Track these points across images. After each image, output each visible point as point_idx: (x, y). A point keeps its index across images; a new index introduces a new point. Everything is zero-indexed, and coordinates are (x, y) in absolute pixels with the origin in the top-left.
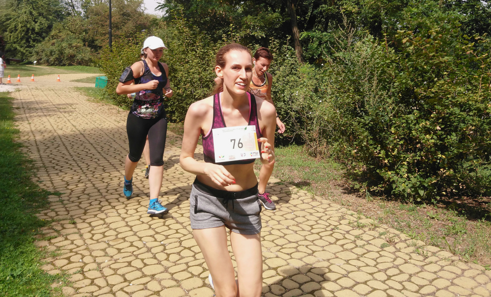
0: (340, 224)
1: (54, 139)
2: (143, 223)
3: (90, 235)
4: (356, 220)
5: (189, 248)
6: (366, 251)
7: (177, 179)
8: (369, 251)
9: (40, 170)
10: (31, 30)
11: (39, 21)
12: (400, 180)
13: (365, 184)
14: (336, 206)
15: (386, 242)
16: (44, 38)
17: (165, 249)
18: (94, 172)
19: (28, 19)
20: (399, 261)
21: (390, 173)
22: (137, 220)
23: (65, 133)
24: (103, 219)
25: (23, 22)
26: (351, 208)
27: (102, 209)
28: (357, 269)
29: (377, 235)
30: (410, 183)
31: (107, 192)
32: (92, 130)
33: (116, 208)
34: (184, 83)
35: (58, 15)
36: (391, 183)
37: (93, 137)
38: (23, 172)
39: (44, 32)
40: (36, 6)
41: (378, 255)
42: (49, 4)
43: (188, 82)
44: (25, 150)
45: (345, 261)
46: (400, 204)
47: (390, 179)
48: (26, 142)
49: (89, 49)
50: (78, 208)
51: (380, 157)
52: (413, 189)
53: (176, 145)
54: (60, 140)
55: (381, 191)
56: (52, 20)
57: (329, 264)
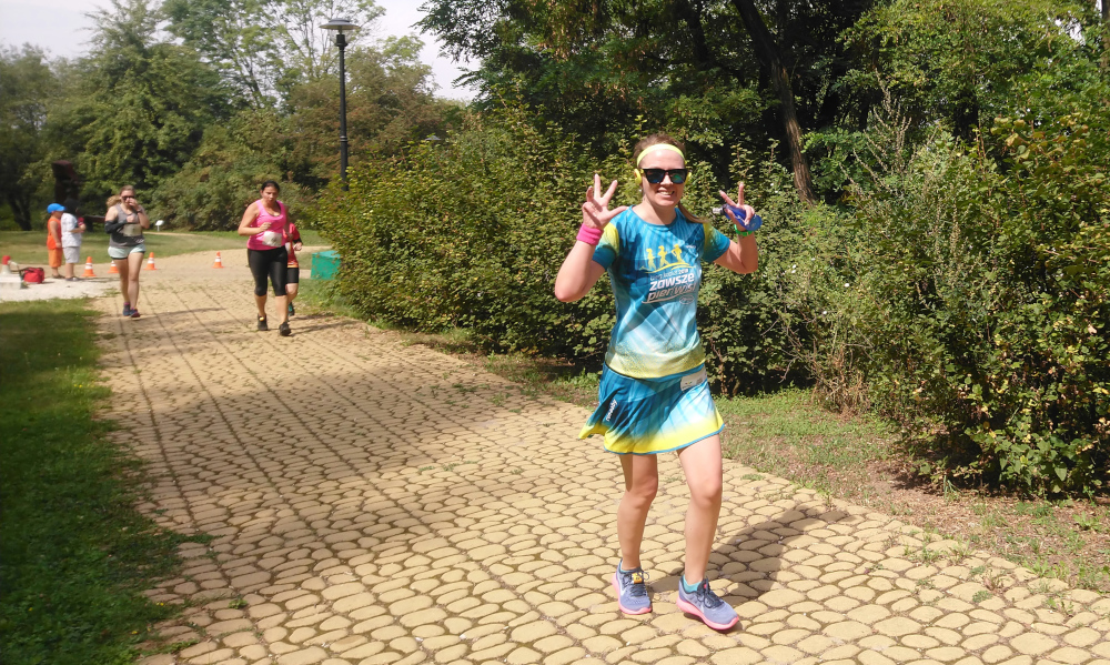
0: (887, 557)
1: (199, 407)
2: (417, 593)
3: (282, 632)
4: (920, 544)
5: (530, 645)
6: (941, 613)
7: (507, 485)
8: (946, 613)
9: (160, 484)
10: (147, 145)
11: (168, 123)
12: (1016, 448)
13: (941, 464)
14: (878, 518)
15: (986, 589)
16: (180, 164)
17: (469, 651)
18: (298, 481)
19: (139, 117)
20: (1012, 629)
21: (993, 434)
22: (403, 587)
23: (229, 391)
24: (317, 593)
25: (127, 126)
26: (911, 519)
27: (316, 569)
28: (918, 655)
29: (965, 574)
30: (1036, 453)
31: (329, 527)
32: (298, 380)
33: (352, 562)
34: (526, 259)
35: (217, 107)
36: (996, 456)
37: (299, 398)
38: (114, 490)
39: (181, 150)
40: (158, 86)
41: (967, 620)
42: (193, 81)
43: (535, 255)
44: (123, 437)
45: (894, 638)
46: (1017, 502)
47: (995, 447)
48: (126, 417)
49: (296, 187)
50: (255, 569)
51: (972, 400)
52: (1043, 467)
53: (506, 405)
54: (214, 409)
55: (977, 475)
56: (201, 120)
57: (858, 649)
